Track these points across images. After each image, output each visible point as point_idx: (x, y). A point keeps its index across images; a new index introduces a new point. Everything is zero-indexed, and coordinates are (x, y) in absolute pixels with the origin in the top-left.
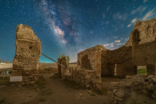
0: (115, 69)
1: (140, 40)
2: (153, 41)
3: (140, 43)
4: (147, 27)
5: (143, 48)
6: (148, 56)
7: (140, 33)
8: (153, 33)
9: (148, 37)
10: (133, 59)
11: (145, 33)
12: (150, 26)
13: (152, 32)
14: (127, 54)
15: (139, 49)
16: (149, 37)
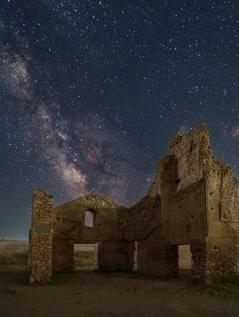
0: (135, 255)
1: (178, 181)
2: (199, 179)
3: (179, 187)
4: (189, 147)
5: (183, 199)
6: (191, 220)
7: (179, 163)
8: (199, 161)
9: (191, 172)
10: (163, 228)
11: (187, 162)
12: (194, 143)
13: (197, 159)
14: (153, 215)
15: (176, 202)
16: (193, 170)
